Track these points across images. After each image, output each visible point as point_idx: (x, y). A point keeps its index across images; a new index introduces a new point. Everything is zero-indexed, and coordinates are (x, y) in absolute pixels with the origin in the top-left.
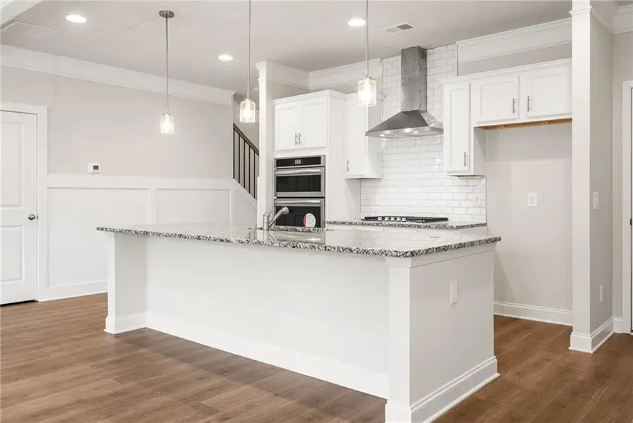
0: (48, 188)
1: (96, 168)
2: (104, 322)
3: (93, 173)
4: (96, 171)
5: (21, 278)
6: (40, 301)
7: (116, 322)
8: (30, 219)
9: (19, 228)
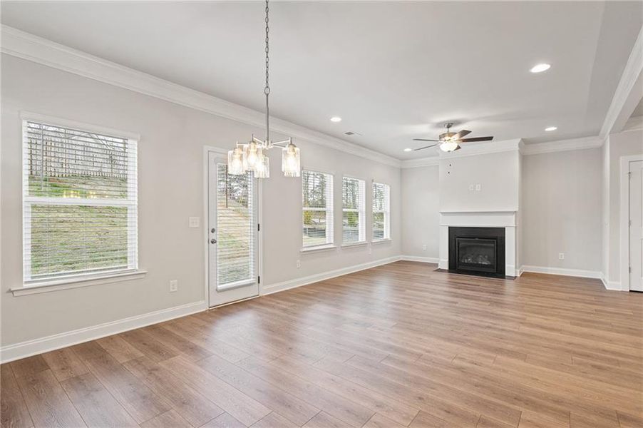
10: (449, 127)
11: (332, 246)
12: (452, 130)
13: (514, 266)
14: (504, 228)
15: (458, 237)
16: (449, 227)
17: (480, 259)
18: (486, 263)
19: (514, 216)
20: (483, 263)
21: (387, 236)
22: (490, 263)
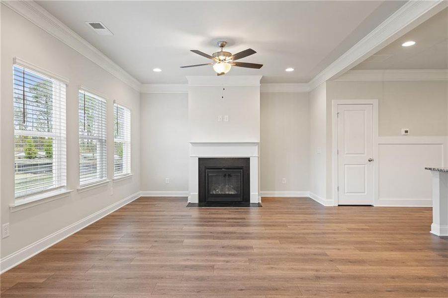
0: (379, 144)
1: (406, 132)
2: (430, 226)
3: (404, 135)
4: (407, 134)
5: (364, 193)
6: (374, 206)
7: (440, 228)
8: (369, 161)
9: (364, 166)
10: (222, 46)
11: (63, 191)
12: (225, 50)
13: (257, 193)
14: (249, 158)
15: (208, 169)
16: (199, 158)
17: (227, 190)
18: (233, 193)
19: (257, 146)
20: (230, 193)
21: (127, 169)
22: (236, 193)
